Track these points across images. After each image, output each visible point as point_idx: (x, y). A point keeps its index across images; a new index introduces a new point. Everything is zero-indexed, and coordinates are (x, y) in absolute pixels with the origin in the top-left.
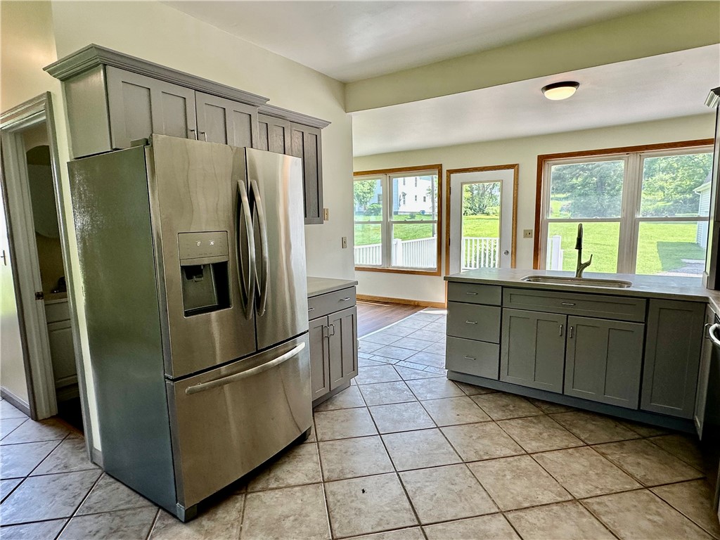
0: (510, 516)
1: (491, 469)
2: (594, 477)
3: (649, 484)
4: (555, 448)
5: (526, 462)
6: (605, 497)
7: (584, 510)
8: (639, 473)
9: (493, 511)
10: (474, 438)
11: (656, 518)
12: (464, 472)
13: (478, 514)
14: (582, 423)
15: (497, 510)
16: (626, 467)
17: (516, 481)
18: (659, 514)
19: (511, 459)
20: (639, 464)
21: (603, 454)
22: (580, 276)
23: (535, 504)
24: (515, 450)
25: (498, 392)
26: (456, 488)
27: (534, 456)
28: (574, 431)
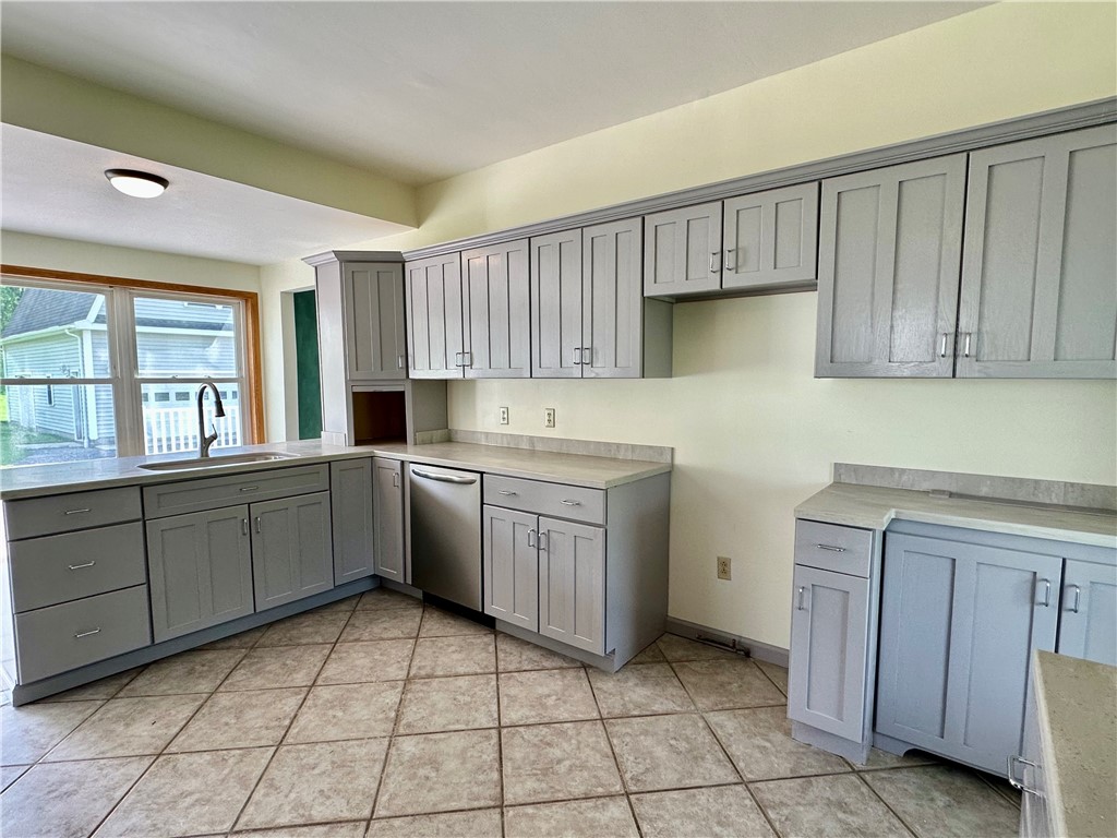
0: (401, 731)
1: (313, 724)
2: (385, 658)
3: (414, 635)
4: (320, 665)
5: (324, 693)
6: (414, 663)
7: (423, 681)
8: (396, 633)
9: (387, 743)
10: (233, 721)
11: (453, 648)
12: (299, 751)
13: (383, 757)
14: (294, 632)
15: (387, 739)
16: (385, 636)
17: (352, 710)
18: (449, 646)
19: (308, 703)
20: (385, 629)
21: (357, 640)
22: (207, 455)
23: (396, 707)
24: (297, 694)
25: (146, 666)
26: (325, 766)
27: (319, 682)
28: (304, 641)
